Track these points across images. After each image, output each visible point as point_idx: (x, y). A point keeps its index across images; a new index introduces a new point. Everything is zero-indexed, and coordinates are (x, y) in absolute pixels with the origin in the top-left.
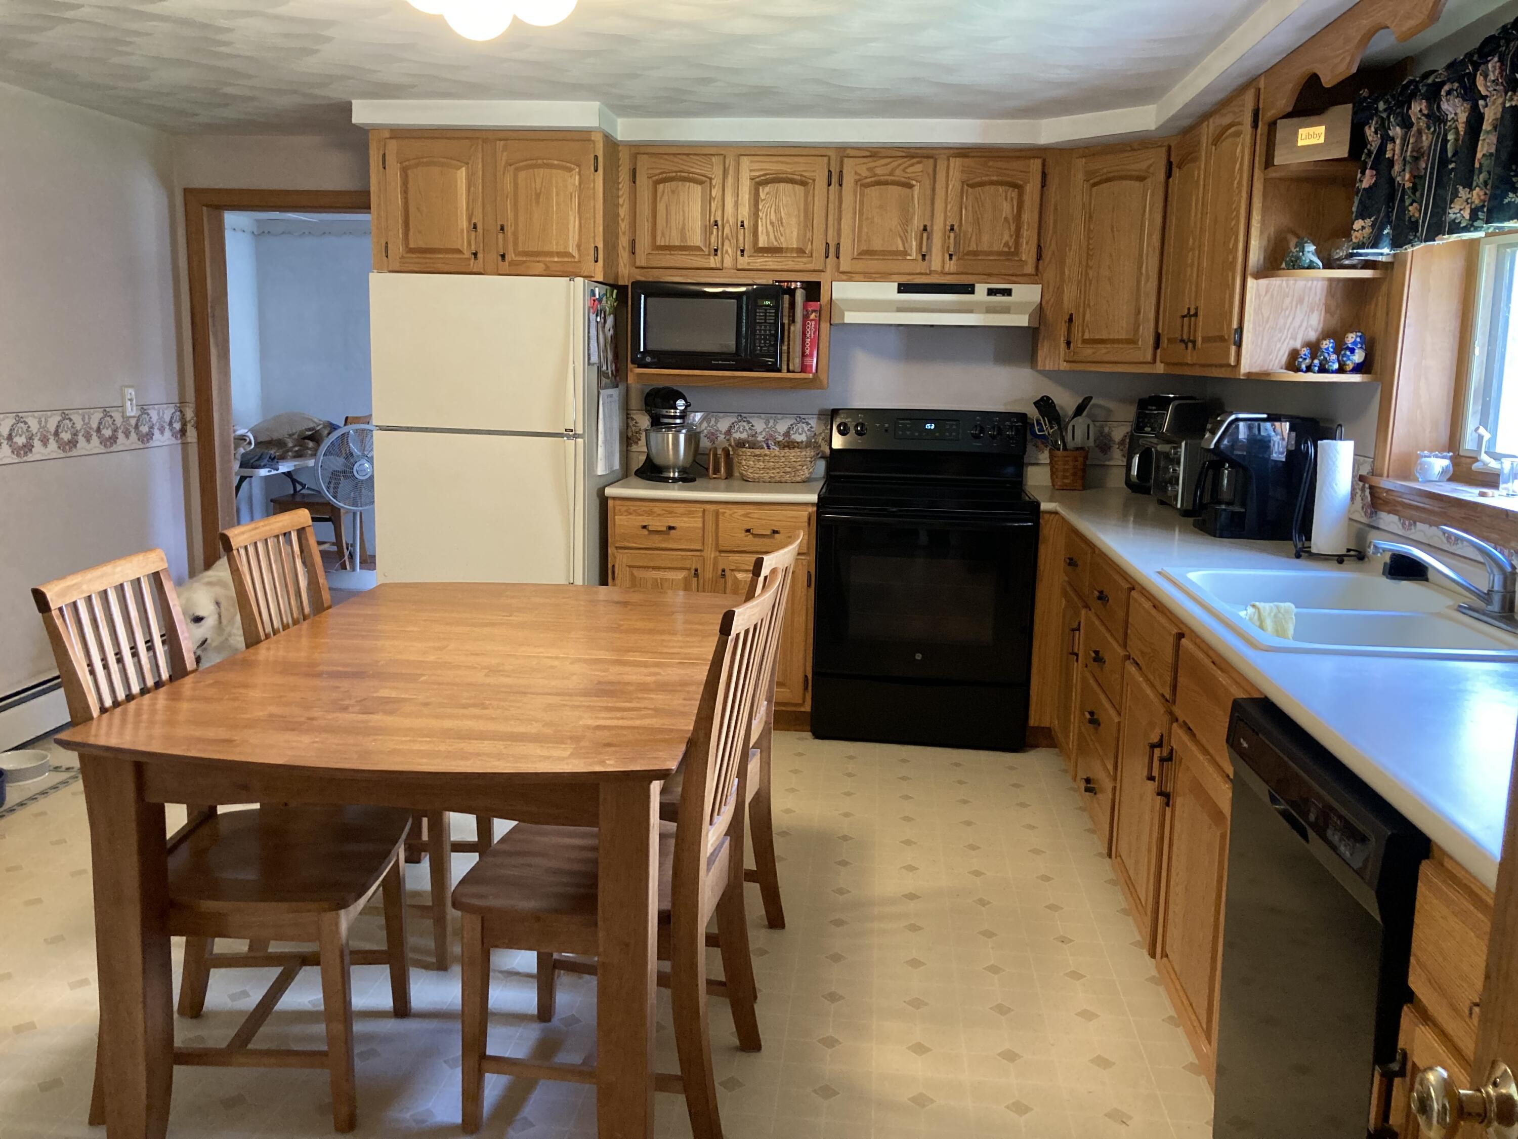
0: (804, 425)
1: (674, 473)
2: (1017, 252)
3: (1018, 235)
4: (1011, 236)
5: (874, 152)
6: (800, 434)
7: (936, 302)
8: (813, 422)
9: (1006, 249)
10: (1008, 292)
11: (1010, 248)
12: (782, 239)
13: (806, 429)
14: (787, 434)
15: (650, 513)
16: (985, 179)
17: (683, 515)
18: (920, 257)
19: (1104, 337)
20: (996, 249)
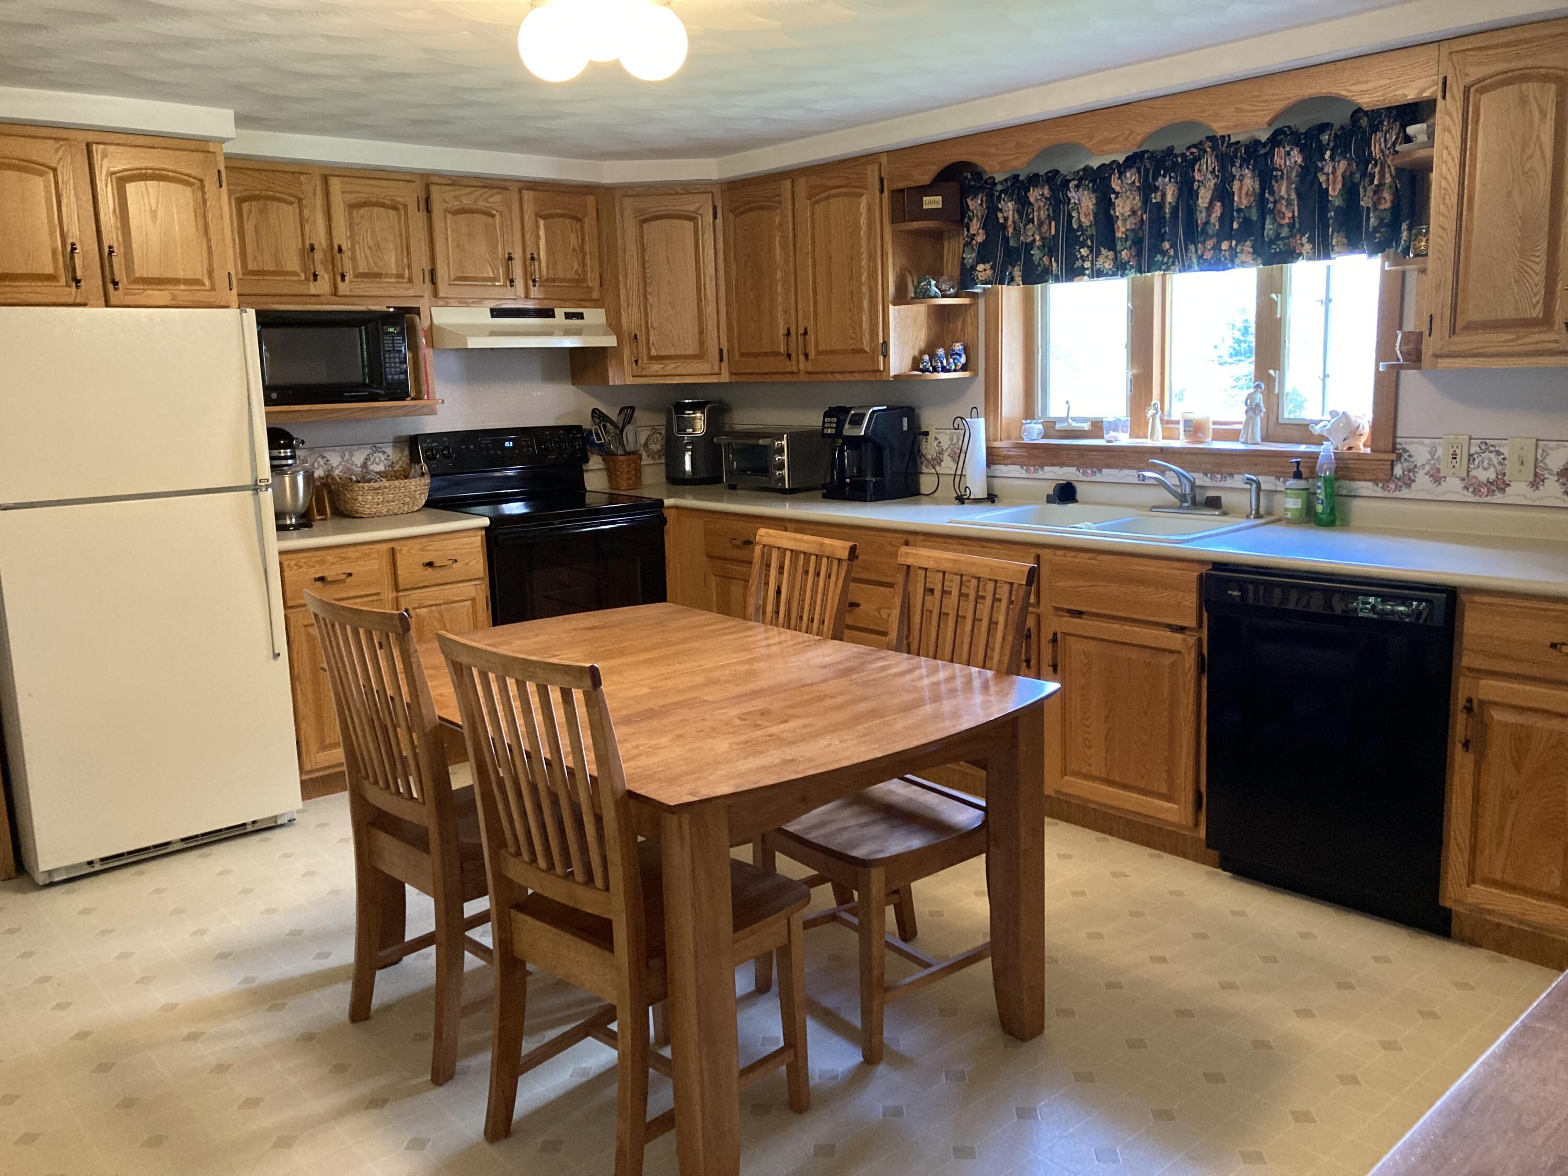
0: (381, 454)
1: (291, 519)
2: (584, 280)
3: (583, 264)
4: (579, 265)
5: (456, 181)
6: (378, 464)
7: (523, 326)
8: (389, 451)
9: (576, 277)
10: (580, 316)
11: (579, 275)
12: (381, 264)
13: (383, 458)
14: (365, 465)
15: (322, 562)
16: (552, 211)
17: (357, 559)
18: (508, 283)
19: (671, 354)
20: (568, 276)
